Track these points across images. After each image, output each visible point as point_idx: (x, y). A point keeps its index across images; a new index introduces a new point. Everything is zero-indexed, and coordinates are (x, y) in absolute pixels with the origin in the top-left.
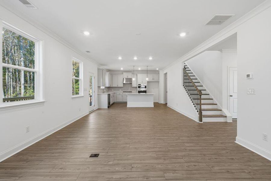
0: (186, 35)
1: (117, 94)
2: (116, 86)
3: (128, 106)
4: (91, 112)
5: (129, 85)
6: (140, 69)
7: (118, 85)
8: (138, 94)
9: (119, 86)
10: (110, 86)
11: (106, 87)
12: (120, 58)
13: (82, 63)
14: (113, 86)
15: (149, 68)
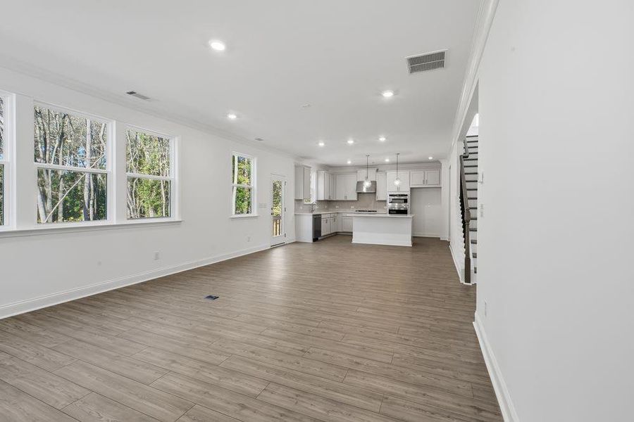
0: (395, 95)
1: (344, 215)
2: (344, 199)
3: (355, 241)
4: (274, 247)
5: (372, 196)
6: (387, 160)
7: (346, 197)
8: (388, 215)
9: (348, 199)
10: (327, 199)
11: (319, 201)
12: (322, 144)
13: (256, 159)
14: (337, 199)
15: (402, 158)
